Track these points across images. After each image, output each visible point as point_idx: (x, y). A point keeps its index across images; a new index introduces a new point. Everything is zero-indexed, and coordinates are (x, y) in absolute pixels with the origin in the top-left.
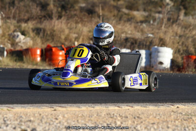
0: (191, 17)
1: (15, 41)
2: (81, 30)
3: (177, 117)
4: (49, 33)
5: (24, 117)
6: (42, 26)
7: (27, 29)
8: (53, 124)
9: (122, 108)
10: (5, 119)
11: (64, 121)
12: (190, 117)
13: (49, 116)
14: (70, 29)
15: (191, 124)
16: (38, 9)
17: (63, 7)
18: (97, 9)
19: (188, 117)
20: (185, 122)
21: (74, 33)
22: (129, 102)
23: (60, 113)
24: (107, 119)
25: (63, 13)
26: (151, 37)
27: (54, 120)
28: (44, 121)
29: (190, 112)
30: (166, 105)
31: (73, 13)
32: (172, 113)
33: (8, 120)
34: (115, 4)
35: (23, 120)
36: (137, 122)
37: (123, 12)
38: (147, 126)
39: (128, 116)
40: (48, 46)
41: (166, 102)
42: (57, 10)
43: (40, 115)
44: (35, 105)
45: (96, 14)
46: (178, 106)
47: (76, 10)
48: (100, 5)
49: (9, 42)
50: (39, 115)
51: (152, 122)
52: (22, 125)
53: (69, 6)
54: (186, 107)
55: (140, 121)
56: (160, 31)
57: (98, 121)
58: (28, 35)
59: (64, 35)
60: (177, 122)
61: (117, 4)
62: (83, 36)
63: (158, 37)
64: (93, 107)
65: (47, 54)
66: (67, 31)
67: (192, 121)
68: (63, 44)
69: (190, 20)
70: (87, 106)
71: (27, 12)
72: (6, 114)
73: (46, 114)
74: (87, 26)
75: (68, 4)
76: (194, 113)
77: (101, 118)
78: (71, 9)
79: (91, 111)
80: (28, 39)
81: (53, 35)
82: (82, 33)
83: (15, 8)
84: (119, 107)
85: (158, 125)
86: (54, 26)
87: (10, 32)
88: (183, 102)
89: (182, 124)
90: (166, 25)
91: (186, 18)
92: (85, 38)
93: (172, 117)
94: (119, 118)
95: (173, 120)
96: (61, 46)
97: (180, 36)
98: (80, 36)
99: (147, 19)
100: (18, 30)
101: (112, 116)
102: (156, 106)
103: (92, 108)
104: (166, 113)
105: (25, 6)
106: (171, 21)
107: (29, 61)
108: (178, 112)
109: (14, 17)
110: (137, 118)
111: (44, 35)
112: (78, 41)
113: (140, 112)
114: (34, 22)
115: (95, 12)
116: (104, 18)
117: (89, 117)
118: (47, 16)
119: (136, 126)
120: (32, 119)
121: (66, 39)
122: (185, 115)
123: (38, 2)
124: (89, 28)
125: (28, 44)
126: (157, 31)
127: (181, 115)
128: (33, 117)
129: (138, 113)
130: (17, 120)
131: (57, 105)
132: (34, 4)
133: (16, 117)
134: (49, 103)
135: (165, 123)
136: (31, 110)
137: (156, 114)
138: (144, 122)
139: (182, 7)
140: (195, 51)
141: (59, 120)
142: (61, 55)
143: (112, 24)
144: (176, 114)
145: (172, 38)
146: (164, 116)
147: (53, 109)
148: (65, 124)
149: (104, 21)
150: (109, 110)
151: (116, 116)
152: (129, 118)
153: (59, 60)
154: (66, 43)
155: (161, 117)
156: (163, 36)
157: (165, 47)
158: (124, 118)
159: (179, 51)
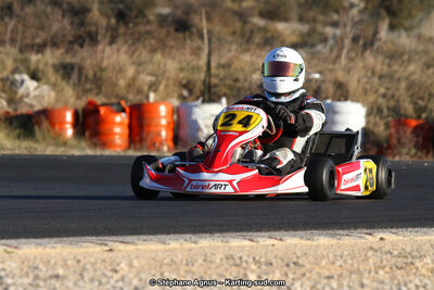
0: (403, 34)
1: (16, 93)
2: (162, 66)
3: (382, 262)
4: (91, 74)
5: (44, 269)
6: (75, 60)
7: (41, 66)
8: (108, 282)
9: (257, 242)
10: (2, 274)
11: (131, 276)
12: (410, 260)
13: (98, 265)
14: (140, 64)
15: (412, 277)
16: (66, 22)
17: (121, 17)
18: (195, 19)
19: (405, 260)
20: (399, 272)
21: (148, 74)
22: (275, 230)
23: (123, 257)
24: (226, 270)
25: (122, 30)
26: (317, 80)
27: (110, 274)
28: (87, 276)
29: (408, 250)
30: (356, 233)
31: (142, 28)
32: (370, 253)
33: (7, 276)
34: (235, 6)
35: (42, 275)
36: (294, 273)
37: (254, 25)
38: (316, 283)
39: (274, 261)
40: (90, 103)
41: (356, 228)
42: (108, 23)
43: (78, 261)
44: (65, 239)
45: (194, 30)
46: (382, 235)
47: (148, 22)
48: (203, 11)
49: (3, 95)
50: (75, 262)
51: (327, 274)
52: (38, 286)
53: (134, 13)
54: (401, 238)
55: (299, 272)
56: (337, 66)
57: (206, 273)
58: (44, 81)
59: (123, 78)
60: (381, 273)
61: (240, 5)
62: (168, 79)
63: (333, 80)
64: (195, 243)
65: (89, 123)
66: (131, 71)
67: (414, 271)
68: (122, 98)
69: (404, 40)
70: (182, 240)
71: (42, 28)
72: (3, 262)
73: (92, 260)
74: (174, 58)
75: (131, 9)
76: (417, 250)
77: (213, 266)
78: (139, 20)
79: (190, 250)
80: (45, 88)
81: (100, 79)
82: (165, 72)
84: (252, 240)
85: (339, 280)
86: (102, 58)
87: (4, 74)
88: (392, 227)
89: (393, 278)
90: (348, 52)
91: (394, 36)
92: (171, 82)
93: (371, 261)
94: (254, 267)
95: (373, 269)
96: (119, 104)
97: (381, 77)
98: (160, 83)
99: (307, 39)
100: (22, 67)
101: (238, 261)
102: (333, 236)
103: (193, 245)
104: (356, 252)
105: (36, 15)
106: (361, 42)
107: (48, 138)
108: (384, 249)
109: (13, 41)
110: (292, 265)
111: (79, 80)
112: (155, 91)
113: (299, 253)
114: (62, 51)
115: (192, 26)
116: (214, 39)
117: (187, 265)
118: (85, 37)
119: (292, 284)
120: (61, 272)
121: (129, 87)
122: (399, 256)
123: (65, 6)
124: (179, 62)
125: (46, 98)
126: (331, 66)
127: (389, 256)
128: (62, 267)
129: (295, 253)
130: (27, 275)
131: (115, 238)
132: (56, 9)
133: (25, 269)
134: (98, 234)
135: (354, 276)
136: (58, 250)
137: (335, 256)
138: (308, 275)
139: (383, 13)
140: (415, 108)
141: (121, 273)
142: (119, 123)
143: (230, 51)
144: (378, 254)
145: (364, 80)
146: (352, 259)
147: (107, 248)
148: (135, 282)
149: (213, 46)
150: (230, 247)
151: (247, 262)
152: (275, 265)
153: (115, 134)
154: (131, 97)
155: (345, 261)
156: (343, 76)
157: (349, 102)
158: (263, 267)
159: (379, 110)
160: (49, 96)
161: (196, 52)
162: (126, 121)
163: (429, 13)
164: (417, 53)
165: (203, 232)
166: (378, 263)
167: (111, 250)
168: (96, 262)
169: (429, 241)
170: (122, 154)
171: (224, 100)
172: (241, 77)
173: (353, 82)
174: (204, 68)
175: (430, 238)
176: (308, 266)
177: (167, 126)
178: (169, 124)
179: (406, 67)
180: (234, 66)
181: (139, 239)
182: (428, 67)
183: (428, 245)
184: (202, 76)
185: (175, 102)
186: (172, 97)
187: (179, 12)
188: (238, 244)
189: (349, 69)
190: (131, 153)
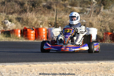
0: (107, 10)
1: (5, 25)
2: (44, 18)
3: (101, 69)
4: (25, 20)
5: (12, 71)
6: (21, 17)
7: (12, 18)
8: (29, 74)
9: (69, 64)
10: (1, 72)
11: (35, 73)
12: (109, 69)
13: (27, 70)
14: (38, 18)
15: (109, 73)
16: (19, 6)
17: (33, 5)
18: (53, 6)
20: (106, 72)
21: (40, 20)
22: (73, 61)
23: (33, 68)
24: (60, 71)
25: (34, 9)
26: (85, 22)
27: (30, 72)
28: (24, 73)
29: (108, 66)
32: (98, 67)
33: (3, 73)
35: (12, 72)
36: (78, 72)
37: (68, 8)
38: (84, 75)
39: (73, 69)
40: (25, 28)
41: (94, 61)
42: (30, 7)
43: (22, 69)
44: (18, 63)
46: (101, 62)
47: (40, 7)
48: (55, 4)
49: (2, 26)
50: (21, 69)
51: (87, 72)
52: (11, 75)
53: (37, 5)
54: (106, 63)
55: (80, 72)
56: (90, 18)
57: (55, 72)
58: (13, 22)
59: (34, 21)
60: (101, 72)
61: (64, 3)
63: (89, 22)
64: (52, 64)
65: (24, 33)
66: (36, 19)
67: (110, 72)
69: (107, 12)
70: (49, 64)
71: (12, 8)
72: (2, 69)
73: (25, 69)
75: (36, 4)
76: (111, 66)
77: (57, 70)
79: (51, 66)
80: (13, 24)
81: (27, 22)
82: (44, 20)
83: (5, 6)
84: (67, 64)
85: (90, 74)
86: (28, 16)
87: (2, 20)
88: (104, 60)
89: (104, 74)
90: (93, 15)
91: (105, 11)
92: (46, 23)
93: (99, 69)
94: (68, 71)
95: (99, 71)
96: (32, 28)
97: (101, 21)
98: (43, 23)
99: (82, 11)
100: (7, 19)
101: (63, 69)
102: (88, 63)
103: (52, 65)
104: (95, 67)
105: (11, 5)
106: (96, 12)
107: (14, 37)
108: (102, 66)
109: (5, 12)
110: (78, 70)
111: (22, 22)
112: (42, 25)
113: (79, 67)
114: (16, 14)
115: (52, 8)
116: (57, 11)
118: (24, 11)
119: (78, 75)
120: (17, 72)
121: (35, 23)
122: (106, 68)
123: (18, 2)
124: (48, 17)
125: (13, 27)
126: (88, 19)
127: (103, 68)
128: (17, 70)
129: (78, 67)
130: (8, 72)
131: (31, 63)
132: (16, 3)
133: (8, 71)
134: (27, 62)
135: (94, 73)
136: (16, 66)
137: (89, 68)
138: (82, 73)
139: (102, 5)
140: (110, 30)
141: (33, 72)
142: (32, 33)
143: (62, 14)
144: (100, 67)
145: (97, 22)
146: (93, 69)
147: (29, 66)
148: (36, 74)
149: (57, 13)
150: (61, 66)
151: (66, 69)
152: (73, 70)
153: (31, 36)
154: (36, 26)
155: (92, 69)
156: (92, 21)
157: (93, 28)
158: (70, 71)
159: (101, 30)
160: (14, 26)
161: (53, 15)
162: (34, 33)
164: (111, 15)
165: (54, 61)
166: (100, 70)
167: (30, 66)
170: (33, 41)
171: (60, 27)
172: (65, 21)
173: (94, 23)
174: (55, 19)
176: (82, 70)
177: (45, 34)
178: (45, 33)
179: (108, 19)
180: (62, 19)
181: (37, 63)
184: (54, 21)
185: (47, 28)
186: (46, 26)
188: (63, 65)
189: (93, 19)
190: (36, 41)
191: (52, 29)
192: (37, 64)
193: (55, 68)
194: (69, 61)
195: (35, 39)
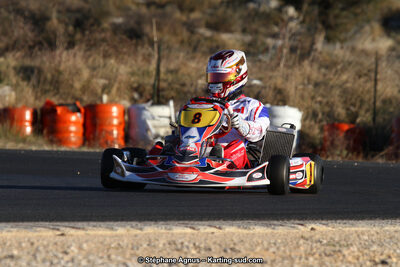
0: (338, 45)
2: (114, 70)
3: (312, 249)
4: (49, 76)
6: (36, 63)
7: (3, 69)
8: (59, 263)
9: (198, 229)
11: (80, 257)
12: (337, 248)
13: (50, 248)
14: (93, 69)
15: (339, 263)
16: (28, 27)
17: (79, 24)
18: (147, 29)
19: (333, 248)
20: (326, 258)
21: (102, 77)
22: (215, 219)
23: (74, 241)
24: (168, 254)
25: (78, 36)
26: (258, 87)
27: (60, 255)
28: (39, 257)
29: (337, 239)
30: (289, 223)
31: (98, 36)
32: (301, 242)
34: (184, 18)
37: (202, 35)
39: (213, 247)
40: (48, 103)
41: (289, 219)
42: (66, 30)
43: (32, 244)
44: (21, 223)
45: (145, 39)
46: (313, 226)
47: (103, 30)
48: (154, 21)
50: (29, 244)
53: (91, 21)
54: (330, 228)
55: (235, 257)
56: (275, 74)
58: (5, 82)
59: (79, 80)
60: (311, 259)
61: (188, 18)
62: (120, 83)
63: (272, 86)
64: (141, 229)
65: (47, 121)
66: (86, 74)
67: (341, 258)
69: (338, 51)
70: (128, 227)
71: (5, 34)
73: (45, 243)
74: (126, 64)
75: (88, 18)
76: (345, 240)
78: (95, 27)
79: (136, 236)
80: (7, 89)
81: (57, 82)
82: (116, 77)
84: (194, 229)
85: (272, 265)
86: (60, 62)
88: (323, 219)
89: (322, 264)
90: (287, 61)
91: (329, 48)
92: (122, 85)
93: (302, 248)
94: (194, 252)
95: (303, 256)
96: (75, 104)
97: (316, 85)
98: (112, 86)
101: (179, 246)
102: (267, 226)
103: (139, 232)
104: (289, 240)
107: (8, 134)
108: (314, 239)
110: (229, 251)
111: (39, 82)
112: (108, 93)
113: (236, 240)
114: (18, 54)
115: (143, 35)
116: (162, 47)
117: (132, 249)
118: (44, 42)
120: (15, 252)
121: (84, 89)
122: (328, 244)
123: (27, 13)
124: (131, 67)
125: (7, 99)
126: (270, 74)
127: (319, 244)
128: (17, 248)
129: (232, 240)
131: (66, 224)
132: (18, 17)
134: (51, 220)
135: (286, 262)
136: (14, 234)
137: (270, 243)
139: (320, 26)
140: (347, 113)
141: (71, 255)
142: (74, 122)
143: (178, 58)
144: (309, 242)
145: (301, 87)
146: (285, 246)
147: (59, 233)
148: (84, 263)
149: (162, 53)
150: (172, 234)
151: (188, 247)
152: (213, 250)
153: (71, 132)
154: (85, 98)
155: (278, 248)
156: (283, 83)
157: (286, 107)
158: (203, 252)
159: (315, 115)
160: (10, 96)
161: (147, 59)
162: (81, 120)
163: (362, 27)
164: (350, 63)
165: (148, 220)
166: (309, 251)
168: (48, 245)
169: (356, 232)
170: (77, 150)
171: (171, 103)
172: (188, 82)
173: (291, 88)
174: (154, 73)
175: (356, 229)
176: (244, 252)
177: (118, 126)
178: (120, 124)
179: (340, 75)
180: (181, 71)
181: (89, 225)
182: (360, 77)
183: (355, 235)
184: (152, 81)
185: (126, 104)
186: (124, 99)
187: (132, 23)
188: (180, 231)
189: (287, 76)
190: (85, 149)
191: (144, 109)
192: (86, 227)
193: (150, 241)
194: (201, 220)
195: (83, 144)
